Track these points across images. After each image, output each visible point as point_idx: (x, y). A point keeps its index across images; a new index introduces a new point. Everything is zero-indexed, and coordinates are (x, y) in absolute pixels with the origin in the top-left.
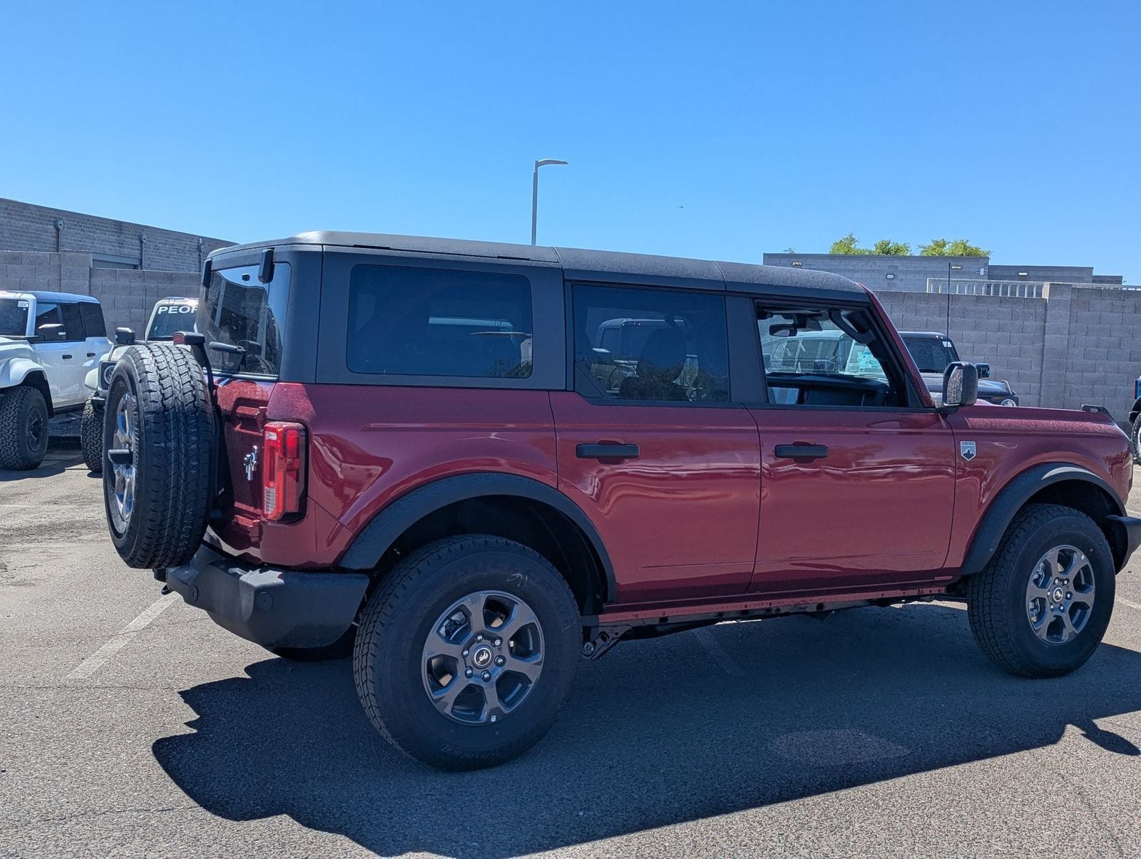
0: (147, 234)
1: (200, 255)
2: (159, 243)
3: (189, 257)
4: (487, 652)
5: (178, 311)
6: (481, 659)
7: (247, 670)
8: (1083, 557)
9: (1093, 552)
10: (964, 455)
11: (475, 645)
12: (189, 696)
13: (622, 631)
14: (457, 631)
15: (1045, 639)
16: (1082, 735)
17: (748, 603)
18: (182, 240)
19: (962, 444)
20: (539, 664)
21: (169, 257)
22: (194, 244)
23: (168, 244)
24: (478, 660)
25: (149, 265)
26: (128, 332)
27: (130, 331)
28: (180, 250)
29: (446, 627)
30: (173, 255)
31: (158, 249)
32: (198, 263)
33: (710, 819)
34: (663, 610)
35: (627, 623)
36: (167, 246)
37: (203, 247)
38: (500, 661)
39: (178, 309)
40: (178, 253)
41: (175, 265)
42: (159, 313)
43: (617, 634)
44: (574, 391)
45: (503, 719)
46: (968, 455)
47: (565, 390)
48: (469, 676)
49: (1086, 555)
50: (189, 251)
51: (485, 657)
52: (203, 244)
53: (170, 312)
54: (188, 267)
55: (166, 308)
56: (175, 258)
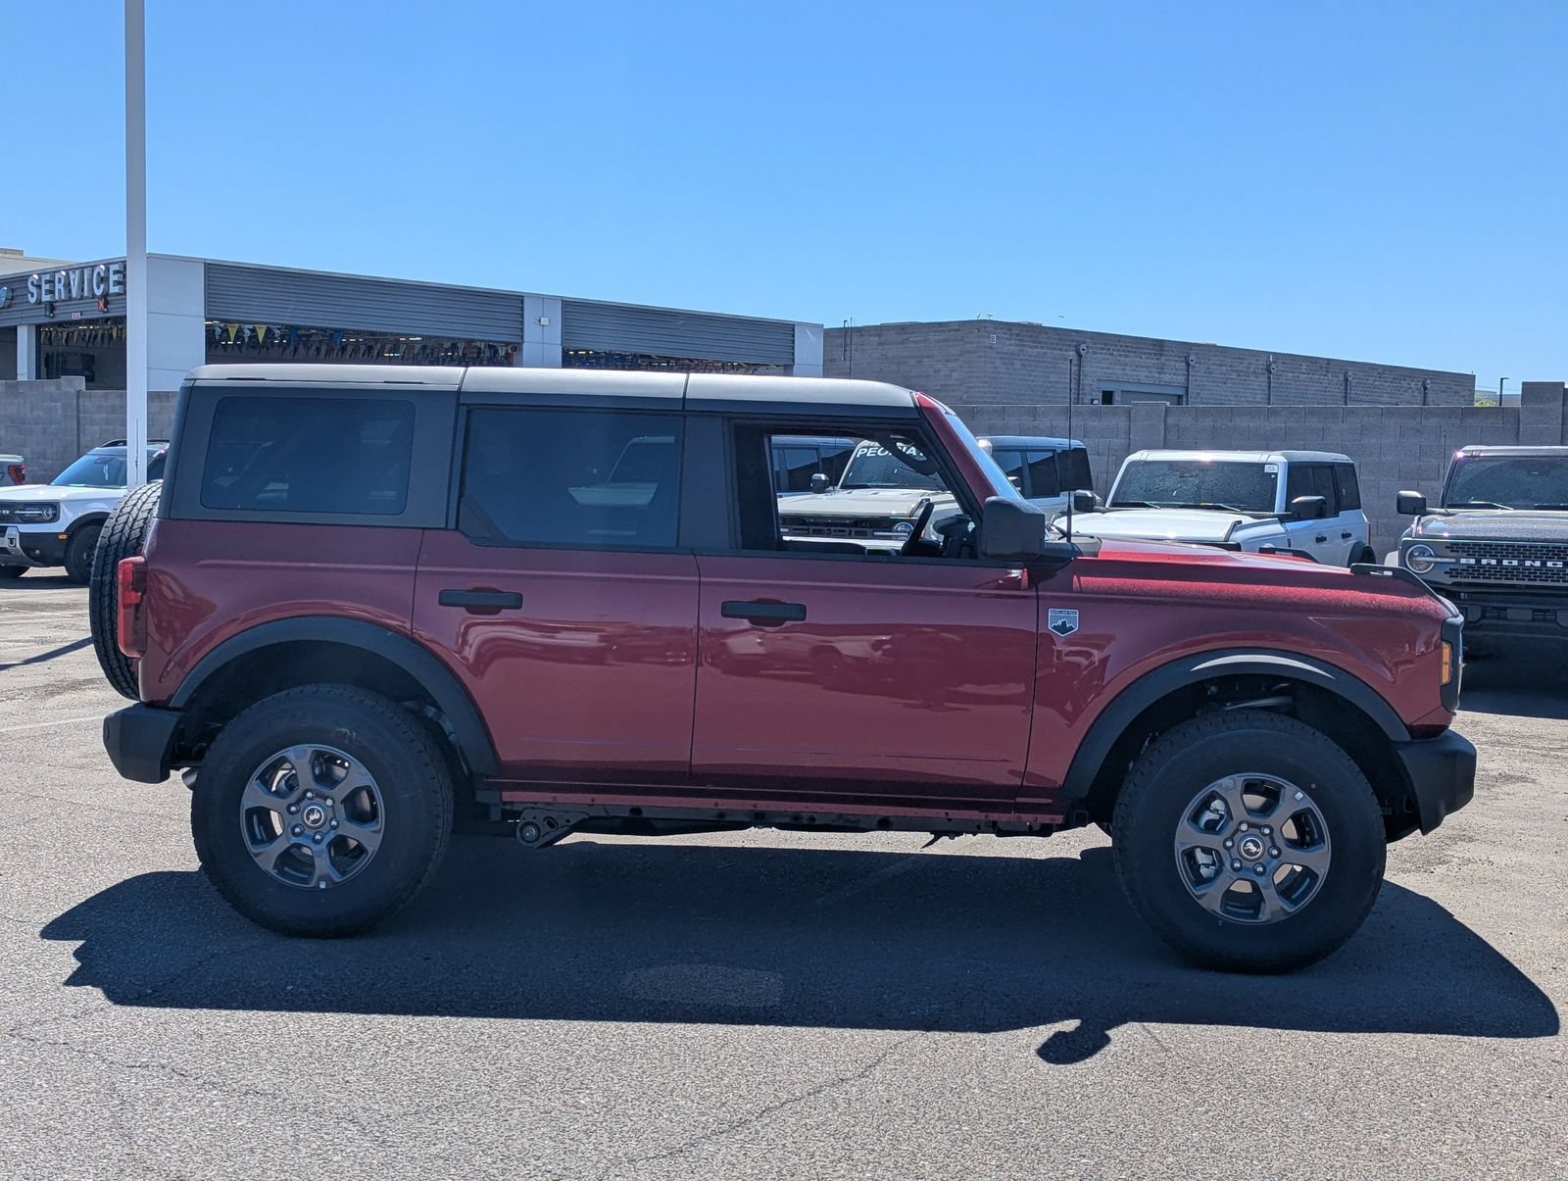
0: (1197, 354)
1: (1269, 378)
2: (1213, 364)
3: (1253, 381)
4: (319, 811)
6: (312, 818)
10: (1055, 628)
11: (303, 801)
18: (1244, 359)
19: (1054, 613)
20: (377, 832)
21: (1225, 383)
22: (1263, 362)
23: (1225, 365)
24: (308, 819)
25: (1198, 394)
28: (1241, 371)
30: (1232, 379)
31: (1211, 373)
32: (1266, 389)
36: (1224, 368)
37: (1273, 366)
38: (334, 823)
40: (1239, 376)
41: (1233, 392)
42: (858, 456)
43: (568, 821)
44: (457, 529)
45: (334, 887)
46: (1062, 628)
47: (446, 529)
50: (1254, 372)
51: (316, 816)
52: (1274, 362)
54: (1251, 393)
56: (1234, 384)
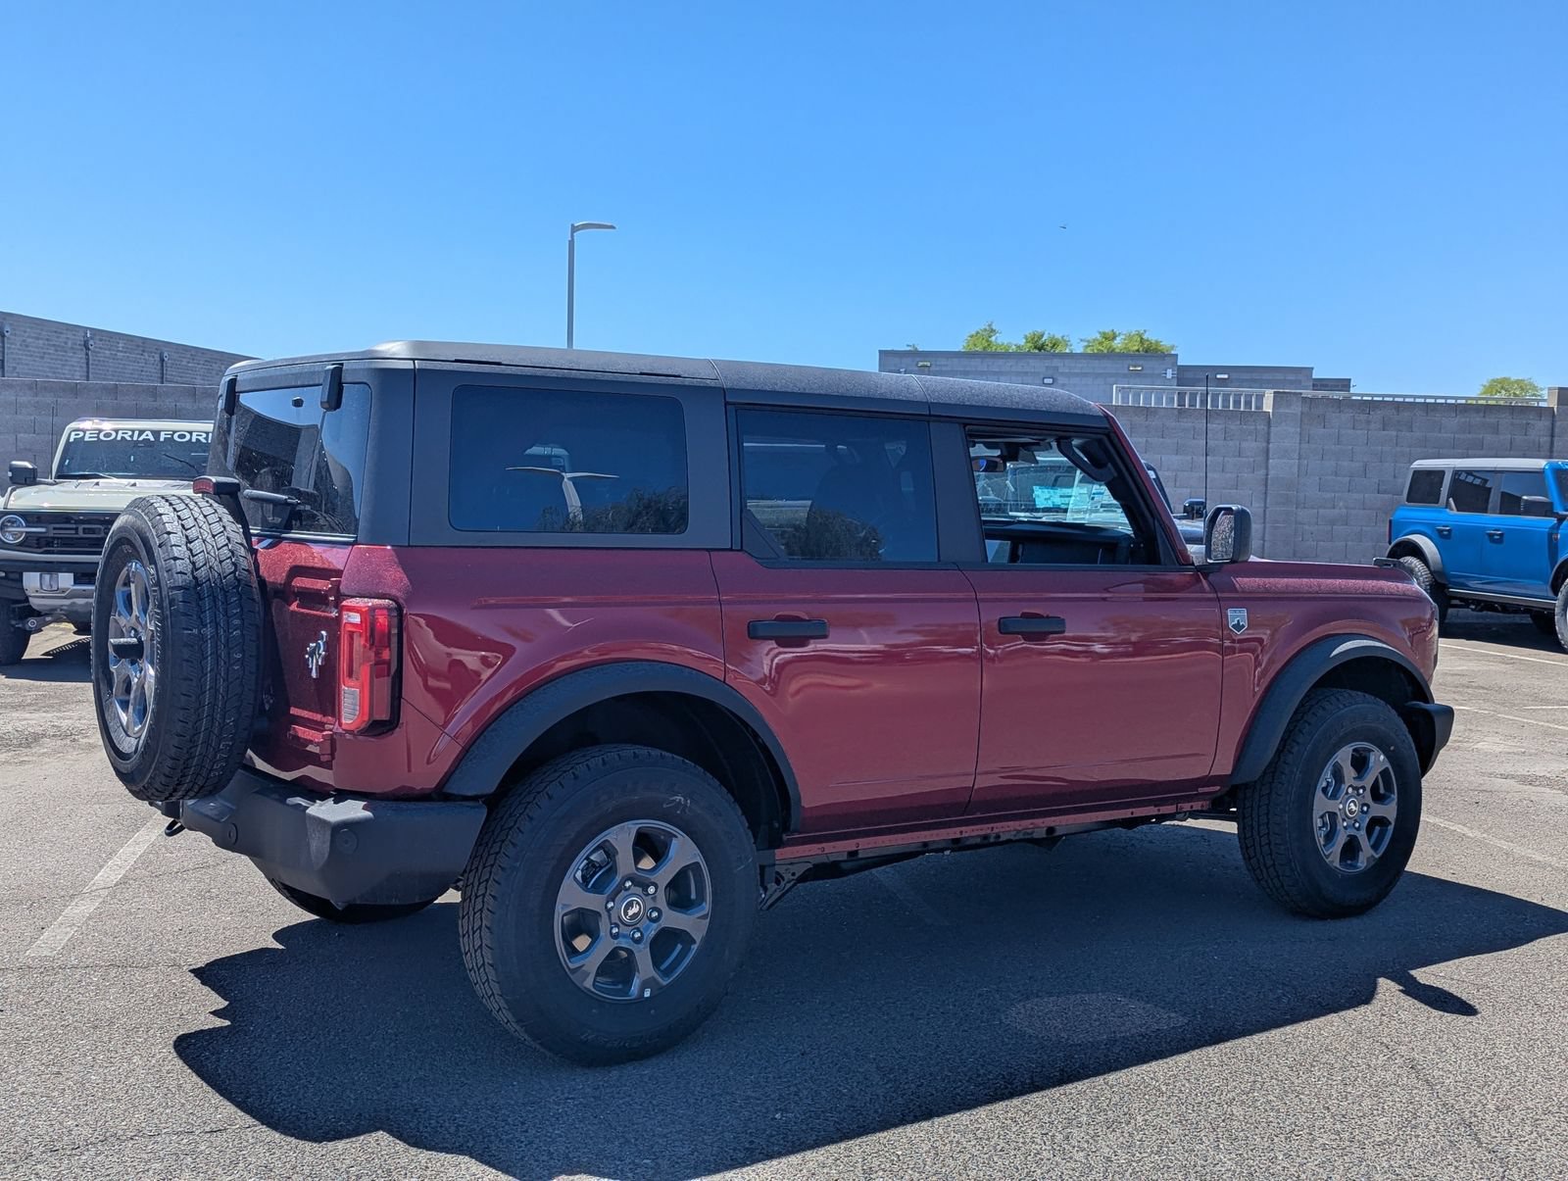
0: (11, 325)
1: (87, 354)
2: (28, 337)
3: (71, 357)
4: (638, 903)
5: (98, 437)
6: (630, 913)
7: (277, 936)
8: (1382, 757)
9: (1393, 751)
10: (1233, 626)
11: (623, 893)
12: (209, 975)
13: (800, 870)
14: (596, 877)
15: (1338, 866)
16: (1400, 991)
17: (963, 829)
18: (61, 333)
19: (1230, 612)
20: (704, 917)
21: (42, 358)
22: (80, 339)
23: (42, 339)
24: (626, 914)
25: (15, 368)
26: (26, 469)
27: (30, 467)
28: (59, 346)
29: (582, 871)
30: (49, 354)
31: (27, 346)
32: (85, 365)
33: (949, 1118)
34: (856, 841)
35: (806, 859)
36: (41, 342)
37: (91, 342)
38: (655, 914)
39: (99, 434)
40: (56, 351)
41: (51, 368)
42: (71, 440)
43: (793, 874)
44: (741, 550)
45: (660, 993)
46: (1238, 627)
47: (731, 550)
48: (615, 937)
49: (1385, 755)
50: (72, 348)
51: (635, 910)
52: (91, 338)
53: (86, 439)
54: (70, 370)
55: (82, 434)
56: (52, 359)
